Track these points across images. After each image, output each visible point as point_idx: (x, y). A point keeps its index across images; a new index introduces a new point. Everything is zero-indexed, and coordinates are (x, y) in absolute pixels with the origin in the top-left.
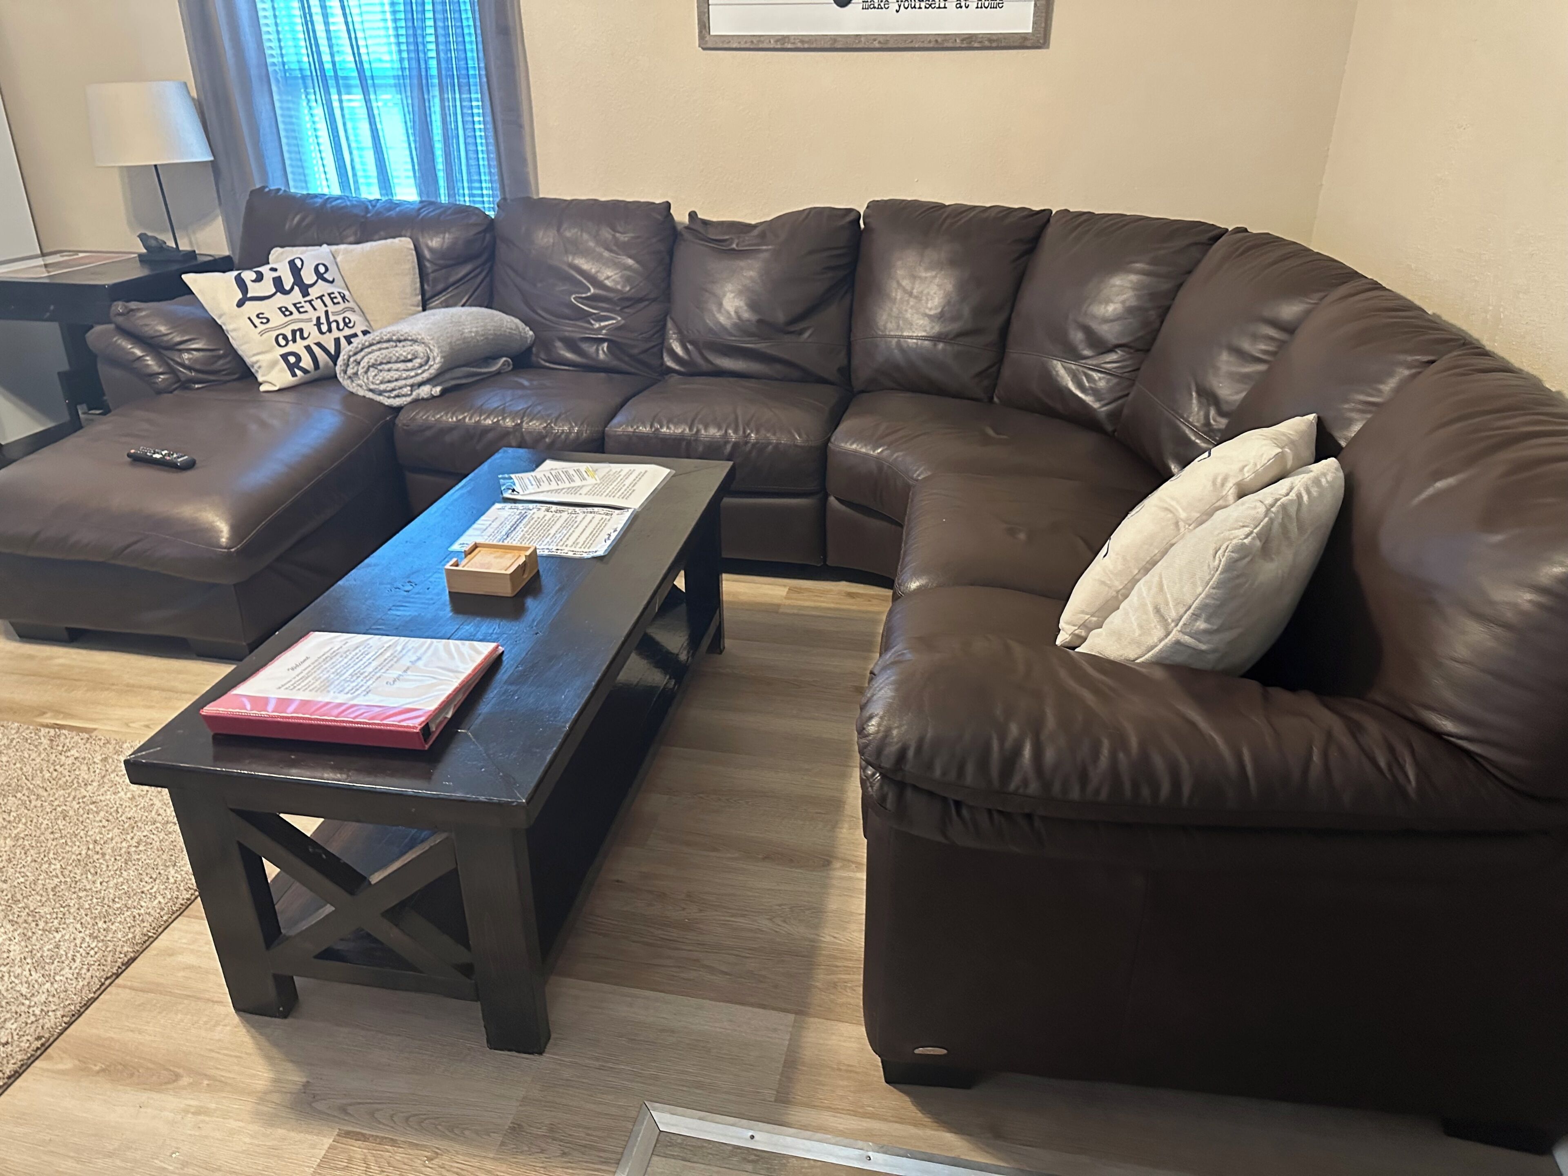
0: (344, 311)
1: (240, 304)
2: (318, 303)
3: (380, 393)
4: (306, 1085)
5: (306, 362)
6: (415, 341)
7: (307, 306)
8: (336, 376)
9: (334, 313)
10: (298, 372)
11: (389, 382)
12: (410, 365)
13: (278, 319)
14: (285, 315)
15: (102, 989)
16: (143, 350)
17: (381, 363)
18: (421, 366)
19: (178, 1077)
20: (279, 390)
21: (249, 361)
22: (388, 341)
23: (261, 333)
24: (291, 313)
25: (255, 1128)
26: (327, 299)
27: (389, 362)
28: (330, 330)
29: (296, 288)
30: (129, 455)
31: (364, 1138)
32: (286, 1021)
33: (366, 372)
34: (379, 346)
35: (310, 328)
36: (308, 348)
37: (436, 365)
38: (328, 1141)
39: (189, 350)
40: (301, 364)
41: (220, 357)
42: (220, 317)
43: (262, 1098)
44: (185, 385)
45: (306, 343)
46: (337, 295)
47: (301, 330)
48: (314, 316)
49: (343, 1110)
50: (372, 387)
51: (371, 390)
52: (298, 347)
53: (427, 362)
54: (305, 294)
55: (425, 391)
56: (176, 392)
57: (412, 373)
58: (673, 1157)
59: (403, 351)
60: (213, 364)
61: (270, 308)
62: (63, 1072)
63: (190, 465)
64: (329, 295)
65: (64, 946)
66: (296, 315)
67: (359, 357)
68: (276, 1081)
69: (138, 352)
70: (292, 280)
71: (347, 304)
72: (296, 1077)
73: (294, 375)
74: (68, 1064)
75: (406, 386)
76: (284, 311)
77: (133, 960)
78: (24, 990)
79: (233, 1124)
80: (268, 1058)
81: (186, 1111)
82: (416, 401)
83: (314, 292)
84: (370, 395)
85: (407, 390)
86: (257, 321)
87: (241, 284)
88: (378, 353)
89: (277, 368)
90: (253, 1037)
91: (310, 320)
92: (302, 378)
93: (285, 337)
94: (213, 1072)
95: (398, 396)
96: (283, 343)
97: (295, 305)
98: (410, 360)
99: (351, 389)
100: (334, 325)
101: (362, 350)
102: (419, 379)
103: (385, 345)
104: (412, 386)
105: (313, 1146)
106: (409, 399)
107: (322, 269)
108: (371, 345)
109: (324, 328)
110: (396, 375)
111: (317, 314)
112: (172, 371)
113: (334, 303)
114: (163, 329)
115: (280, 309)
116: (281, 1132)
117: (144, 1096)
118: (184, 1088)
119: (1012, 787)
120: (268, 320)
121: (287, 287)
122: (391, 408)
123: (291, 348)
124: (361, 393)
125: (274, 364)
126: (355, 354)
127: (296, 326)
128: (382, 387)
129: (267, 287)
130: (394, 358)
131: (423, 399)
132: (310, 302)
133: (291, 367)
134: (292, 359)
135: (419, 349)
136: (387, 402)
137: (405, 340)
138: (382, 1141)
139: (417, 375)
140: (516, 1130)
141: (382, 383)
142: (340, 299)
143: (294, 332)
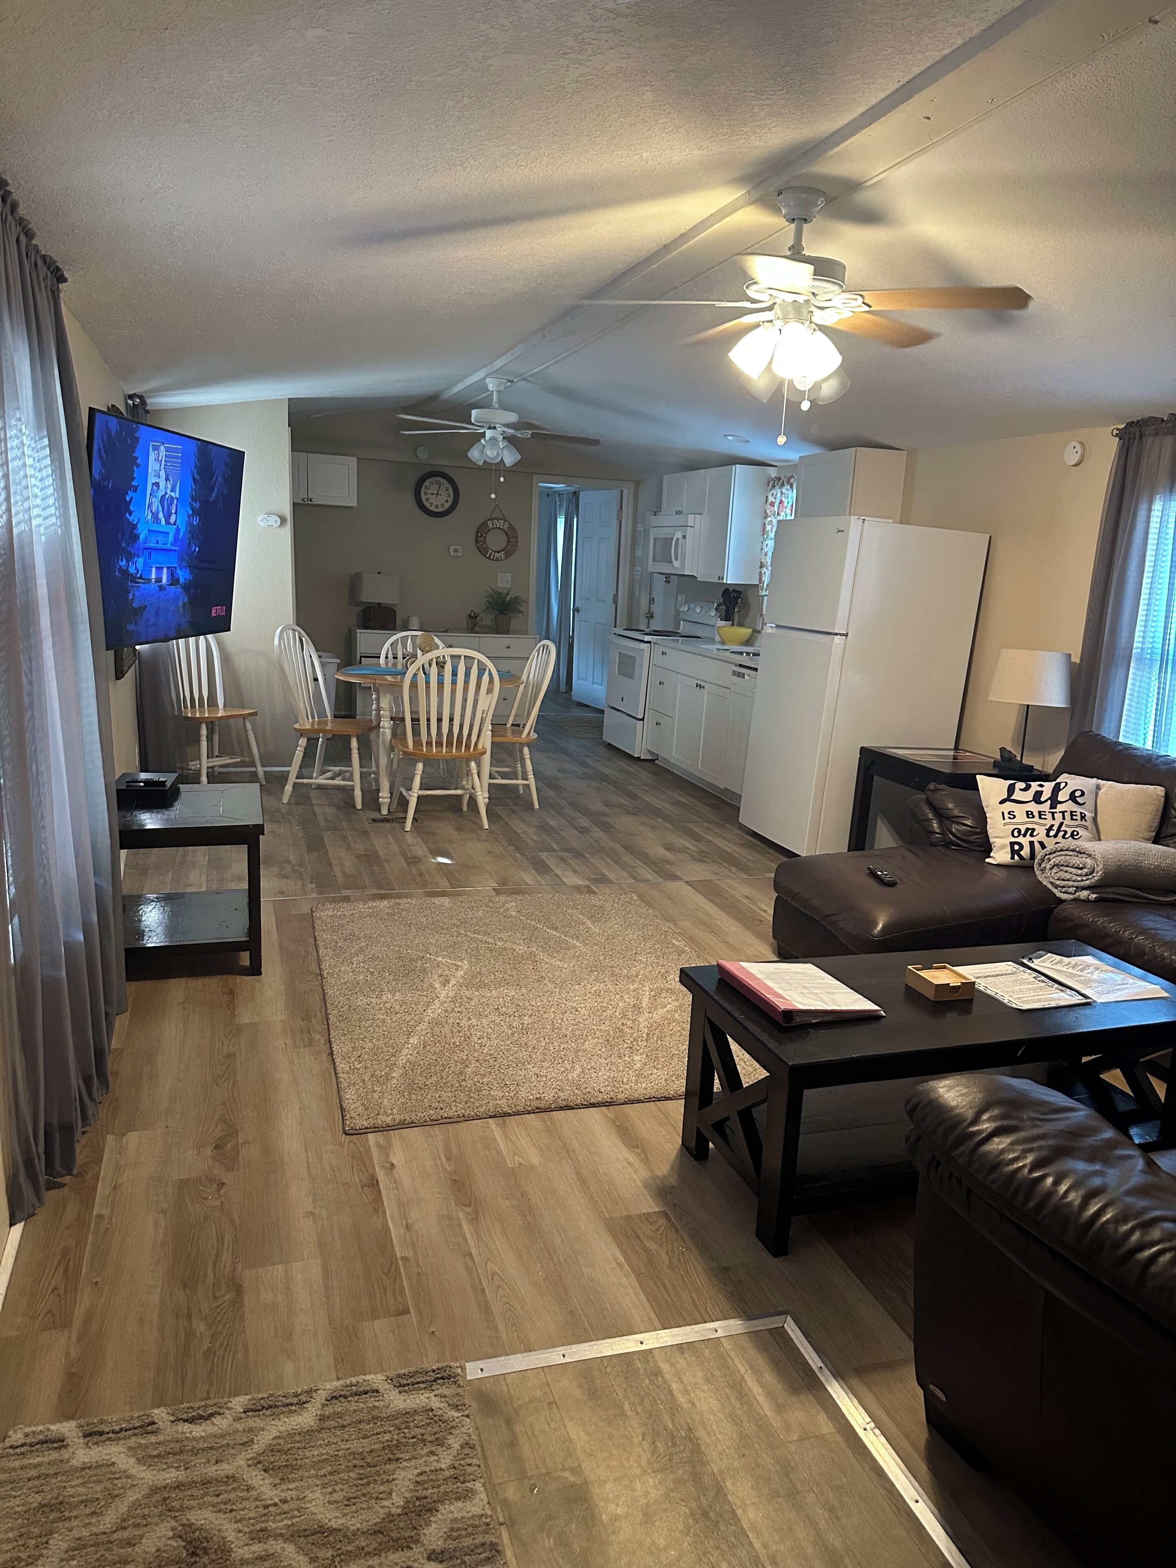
0: (1077, 826)
1: (1002, 802)
2: (1058, 816)
3: (1056, 887)
4: (673, 1187)
5: (1026, 852)
6: (1090, 855)
7: (1049, 816)
8: (1033, 868)
9: (1067, 826)
10: (1016, 857)
11: (1063, 880)
12: (1079, 872)
13: (1021, 817)
14: (1028, 817)
15: (649, 1100)
16: (934, 815)
17: (1062, 865)
18: (1087, 875)
19: (637, 1147)
20: (998, 865)
21: (991, 840)
22: (1073, 851)
23: (1005, 825)
24: (1034, 817)
25: (639, 1183)
26: (1067, 815)
27: (1067, 866)
28: (1055, 836)
29: (1049, 802)
30: (869, 869)
31: (669, 1219)
32: (695, 1162)
33: (1051, 869)
34: (1066, 852)
35: (1040, 833)
36: (1032, 843)
37: (1097, 876)
38: (657, 1210)
39: (958, 823)
40: (1021, 853)
41: (976, 833)
42: (987, 807)
43: (654, 1177)
44: (948, 844)
45: (1032, 839)
46: (1078, 814)
47: (1033, 830)
48: (1049, 822)
49: (675, 1205)
50: (1052, 880)
51: (1052, 883)
52: (1025, 841)
53: (1092, 873)
54: (1053, 806)
55: (1084, 894)
56: (939, 848)
57: (1079, 879)
58: (775, 1339)
59: (1077, 861)
60: (968, 836)
61: (1020, 811)
62: (606, 1116)
63: (892, 884)
64: (1071, 812)
65: (654, 1075)
66: (1036, 819)
67: (1051, 856)
68: (665, 1176)
69: (930, 816)
70: (1050, 795)
71: (1084, 823)
72: (673, 1181)
73: (1012, 858)
74: (610, 1115)
75: (1073, 886)
76: (1029, 814)
77: (671, 1099)
78: (625, 1080)
79: (635, 1177)
80: (672, 1167)
81: (626, 1160)
82: (1077, 900)
83: (1060, 807)
84: (1050, 886)
85: (1072, 890)
86: (1006, 816)
87: (1011, 790)
88: (1063, 857)
89: (1004, 850)
90: (676, 1157)
91: (1045, 825)
92: (1017, 862)
93: (1019, 831)
94: (649, 1156)
95: (1065, 892)
96: (1016, 834)
97: (1040, 812)
98: (1081, 869)
99: (1039, 878)
100: (1061, 834)
101: (1055, 852)
102: (1082, 884)
103: (1070, 853)
104: (1077, 887)
105: (650, 1206)
106: (1071, 897)
107: (1078, 794)
108: (1062, 850)
109: (1052, 833)
110: (1068, 876)
111: (1053, 822)
112: (943, 834)
113: (1072, 819)
114: (950, 806)
115: (1027, 812)
116: (646, 1192)
117: (620, 1144)
118: (634, 1152)
119: (954, 1154)
120: (1015, 817)
121: (1042, 799)
122: (1059, 899)
123: (1020, 839)
124: (1045, 883)
125: (1003, 847)
126: (1050, 854)
127: (1030, 826)
128: (1058, 882)
129: (1029, 795)
130: (1071, 865)
131: (1082, 900)
132: (1053, 813)
133: (1013, 852)
134: (1016, 847)
135: (1089, 861)
136: (1059, 894)
137: (1084, 853)
138: (673, 1225)
139: (1082, 881)
140: (727, 1269)
141: (1058, 879)
142: (1079, 817)
143: (1027, 829)
